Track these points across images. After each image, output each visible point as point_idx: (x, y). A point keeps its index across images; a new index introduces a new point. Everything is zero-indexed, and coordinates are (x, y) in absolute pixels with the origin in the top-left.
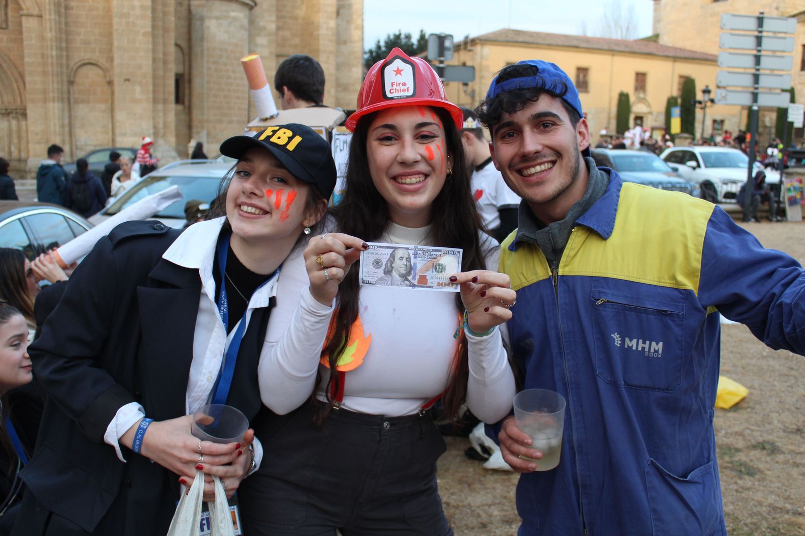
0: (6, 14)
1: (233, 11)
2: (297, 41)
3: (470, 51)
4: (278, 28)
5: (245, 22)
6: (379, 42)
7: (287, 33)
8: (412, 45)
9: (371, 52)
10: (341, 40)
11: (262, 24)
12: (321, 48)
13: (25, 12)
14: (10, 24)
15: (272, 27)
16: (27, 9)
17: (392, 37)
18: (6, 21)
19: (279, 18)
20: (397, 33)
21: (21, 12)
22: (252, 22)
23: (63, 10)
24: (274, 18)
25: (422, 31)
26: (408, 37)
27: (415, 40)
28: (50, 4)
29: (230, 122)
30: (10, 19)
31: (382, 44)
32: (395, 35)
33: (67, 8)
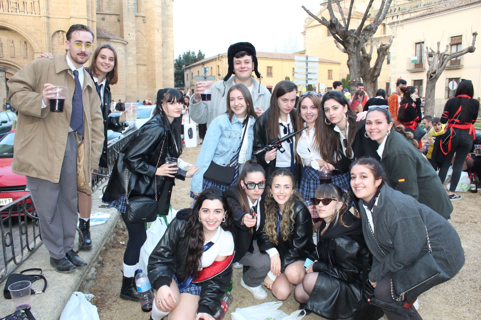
0: (27, 52)
1: (119, 47)
2: (145, 58)
3: (221, 60)
4: (137, 53)
5: (123, 51)
6: (180, 56)
7: (140, 55)
8: (196, 57)
9: (176, 60)
10: (164, 57)
11: (130, 51)
12: (156, 61)
13: (36, 51)
14: (28, 56)
15: (135, 52)
16: (36, 50)
17: (186, 53)
18: (27, 55)
19: (137, 48)
20: (188, 52)
21: (34, 52)
22: (126, 50)
23: (51, 50)
24: (135, 49)
25: (199, 50)
26: (193, 53)
27: (196, 55)
28: (46, 48)
29: (119, 94)
30: (28, 54)
31: (182, 57)
32: (187, 52)
33: (53, 49)
